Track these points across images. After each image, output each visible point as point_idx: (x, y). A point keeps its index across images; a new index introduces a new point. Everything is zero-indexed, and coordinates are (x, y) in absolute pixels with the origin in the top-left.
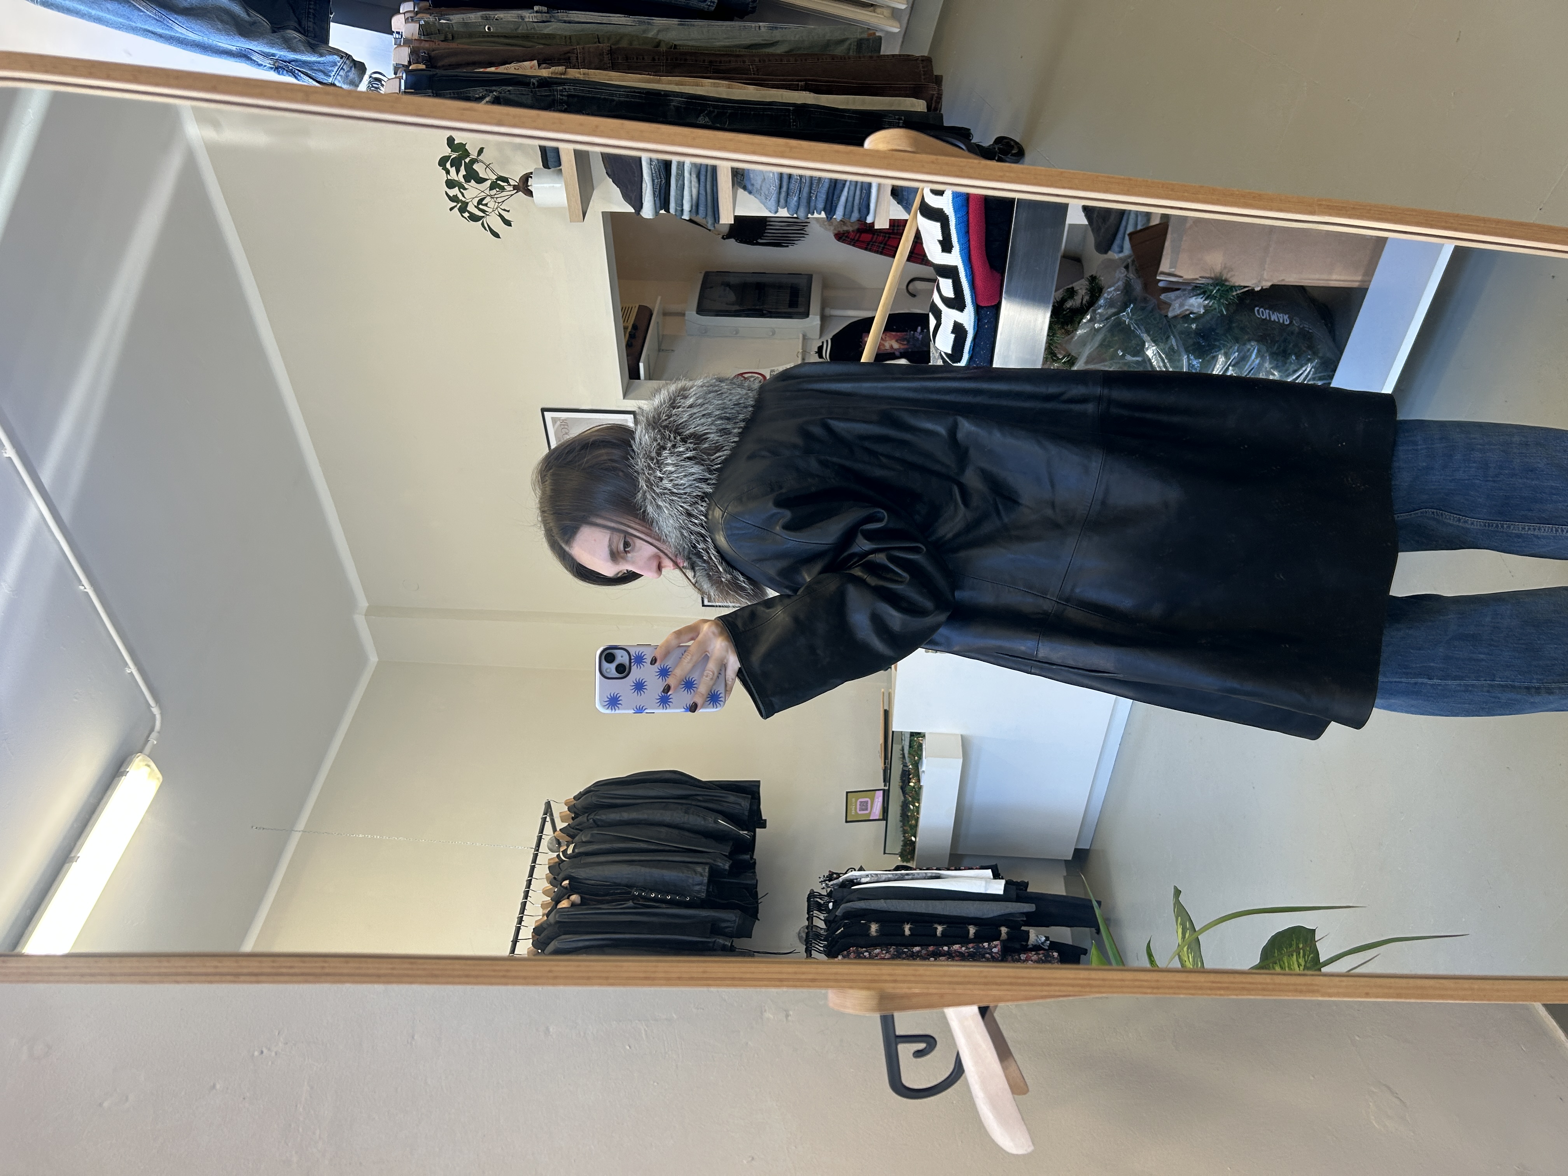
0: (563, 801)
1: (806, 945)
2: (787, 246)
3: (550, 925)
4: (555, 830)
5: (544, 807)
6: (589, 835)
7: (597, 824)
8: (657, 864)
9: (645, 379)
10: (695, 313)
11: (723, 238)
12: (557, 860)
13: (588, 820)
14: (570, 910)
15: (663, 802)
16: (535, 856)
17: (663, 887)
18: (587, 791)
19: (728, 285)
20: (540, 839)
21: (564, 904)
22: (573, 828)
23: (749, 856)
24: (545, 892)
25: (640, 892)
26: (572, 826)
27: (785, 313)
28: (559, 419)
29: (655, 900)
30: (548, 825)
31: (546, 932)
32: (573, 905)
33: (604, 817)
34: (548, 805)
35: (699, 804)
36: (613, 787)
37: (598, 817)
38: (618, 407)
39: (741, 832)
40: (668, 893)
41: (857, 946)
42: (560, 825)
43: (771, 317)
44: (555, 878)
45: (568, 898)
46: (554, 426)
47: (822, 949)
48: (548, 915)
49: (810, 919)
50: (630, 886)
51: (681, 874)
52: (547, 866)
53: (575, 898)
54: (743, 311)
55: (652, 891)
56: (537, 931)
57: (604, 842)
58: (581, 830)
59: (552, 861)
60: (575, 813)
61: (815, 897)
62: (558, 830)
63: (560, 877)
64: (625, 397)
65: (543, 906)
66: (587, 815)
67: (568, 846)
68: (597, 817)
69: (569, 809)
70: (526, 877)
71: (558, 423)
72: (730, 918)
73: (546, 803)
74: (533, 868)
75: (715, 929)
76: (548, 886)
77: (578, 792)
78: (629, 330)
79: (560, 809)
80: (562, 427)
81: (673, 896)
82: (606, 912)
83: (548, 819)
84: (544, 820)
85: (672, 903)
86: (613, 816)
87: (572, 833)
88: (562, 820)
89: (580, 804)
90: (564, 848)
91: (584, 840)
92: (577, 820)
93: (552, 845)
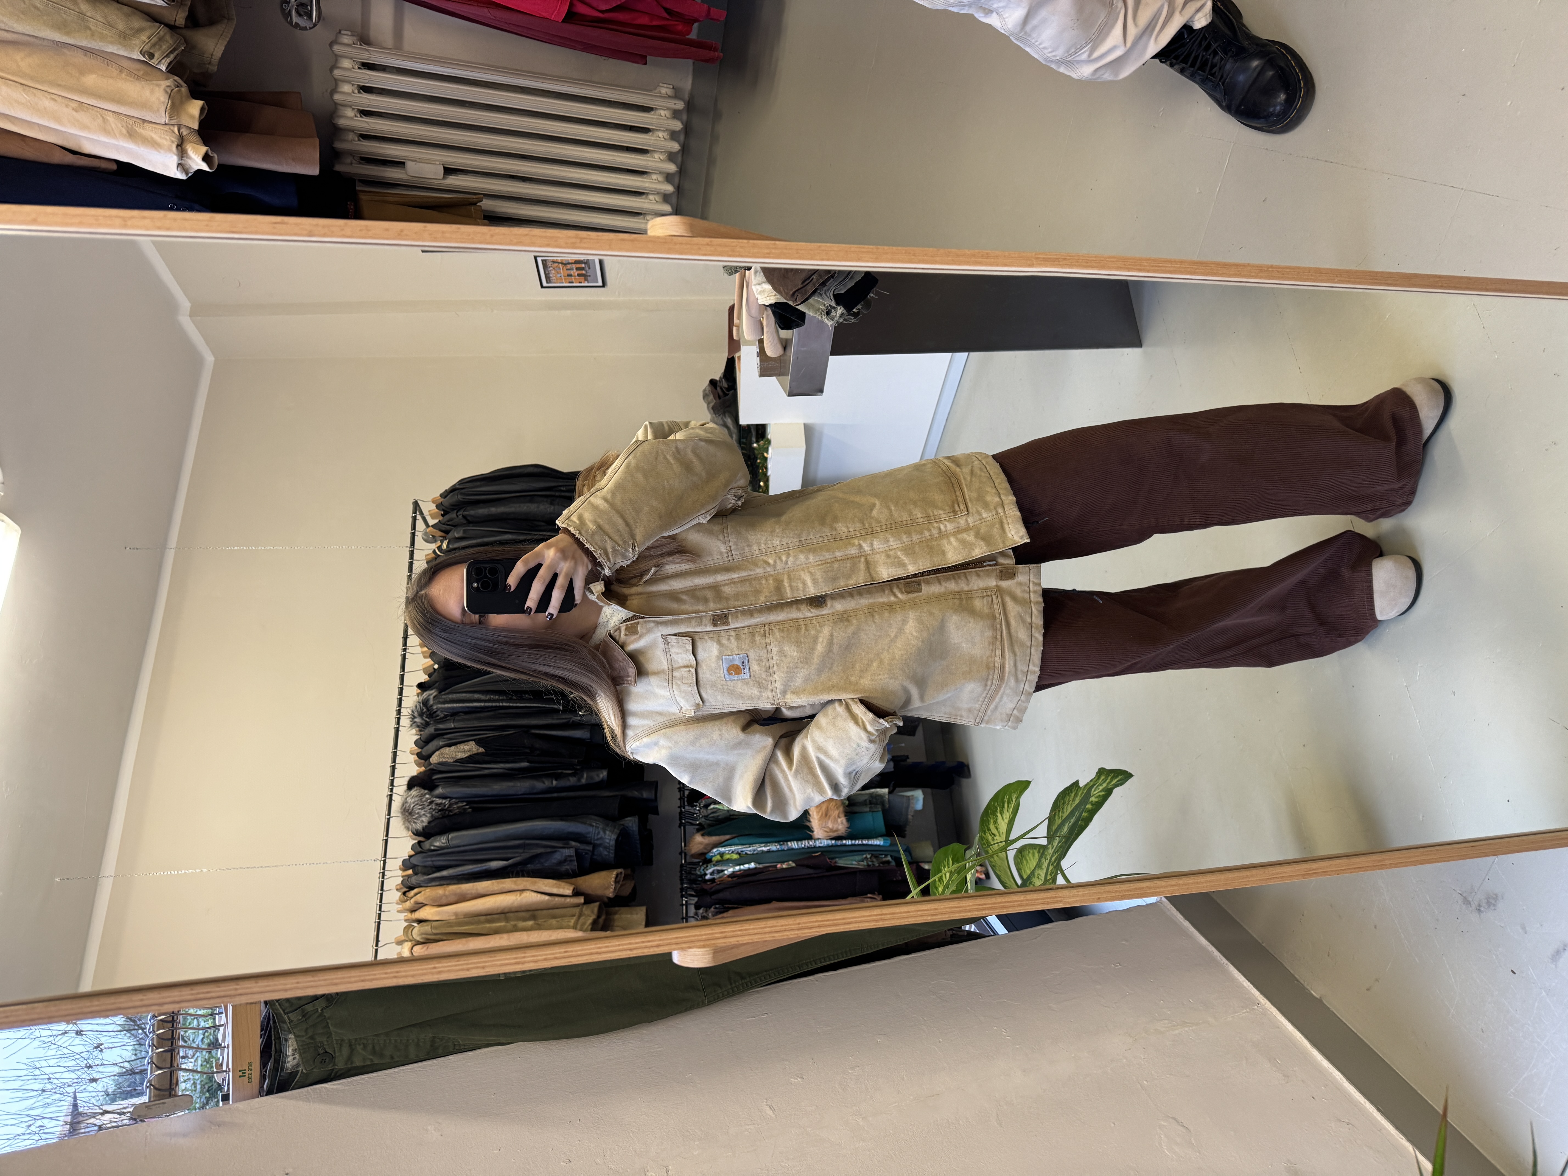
0: (431, 499)
4: (427, 526)
5: (412, 506)
6: (462, 531)
7: (469, 521)
12: (433, 555)
13: (457, 516)
15: (528, 496)
16: (412, 554)
18: (453, 490)
20: (413, 535)
22: (444, 524)
26: (443, 522)
30: (420, 522)
33: (472, 512)
35: (563, 494)
36: (478, 483)
37: (467, 513)
42: (432, 522)
57: (477, 536)
59: (429, 557)
60: (443, 510)
62: (430, 526)
66: (455, 511)
68: (465, 513)
69: (437, 507)
73: (414, 502)
77: (444, 490)
79: (429, 508)
83: (419, 517)
84: (414, 519)
86: (482, 511)
87: (444, 528)
88: (433, 518)
89: (447, 502)
90: (439, 543)
91: (457, 536)
92: (447, 517)
93: (426, 541)
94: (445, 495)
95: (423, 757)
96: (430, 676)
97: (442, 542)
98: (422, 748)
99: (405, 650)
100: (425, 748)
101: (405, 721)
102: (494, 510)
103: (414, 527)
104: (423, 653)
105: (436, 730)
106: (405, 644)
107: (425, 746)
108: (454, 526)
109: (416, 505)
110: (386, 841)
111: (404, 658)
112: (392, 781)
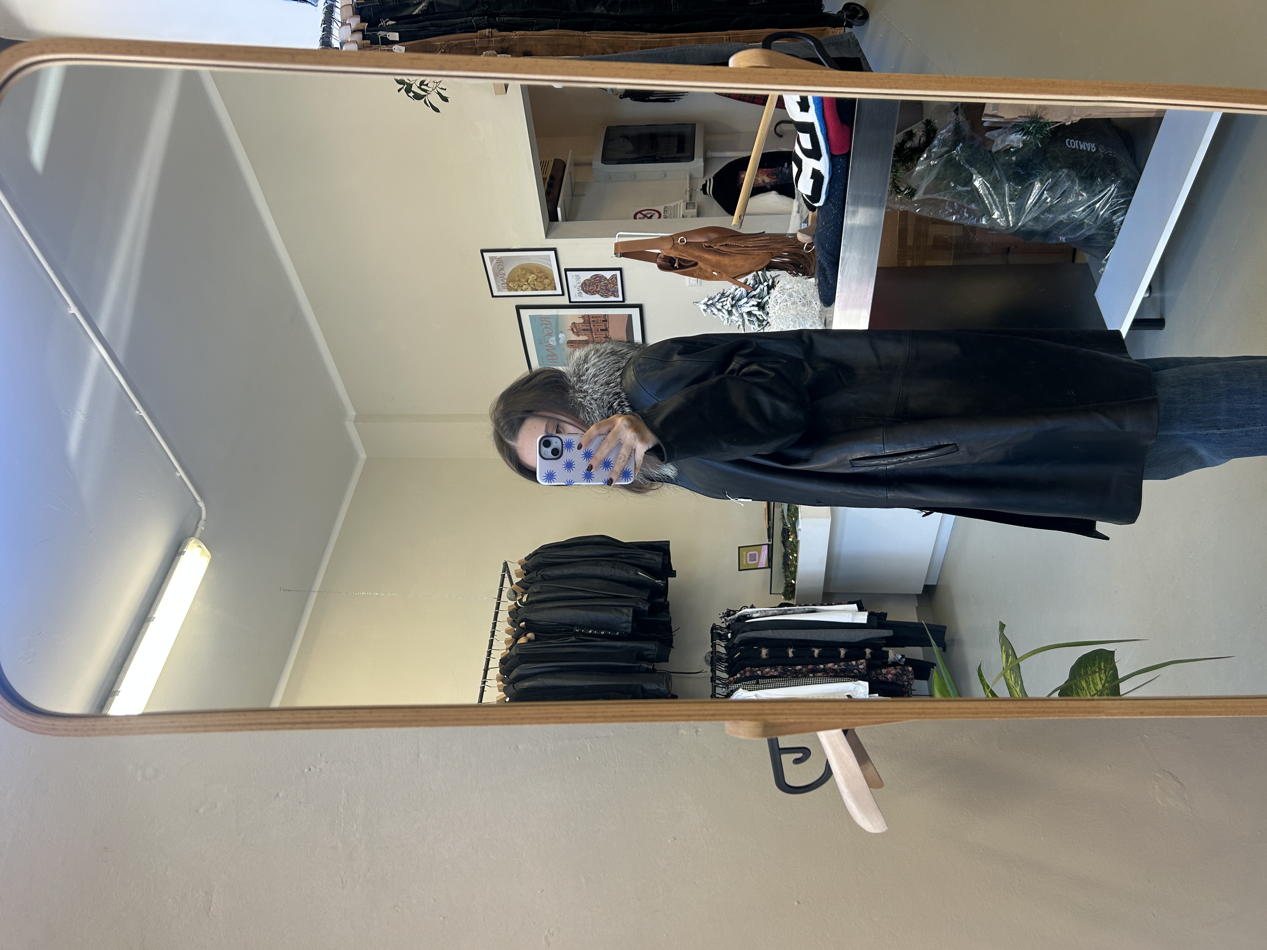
0: (517, 562)
1: (711, 666)
2: (674, 101)
3: (512, 657)
4: (512, 583)
5: (502, 567)
6: (539, 587)
7: (544, 579)
8: (593, 608)
9: (563, 221)
10: (600, 162)
11: (620, 97)
12: (515, 607)
13: (537, 576)
14: (527, 645)
15: (595, 560)
16: (498, 605)
17: (597, 625)
18: (535, 553)
19: (627, 137)
20: (501, 591)
21: (522, 640)
22: (526, 582)
23: (663, 600)
24: (507, 632)
25: (581, 629)
26: (525, 580)
27: (675, 158)
28: (495, 258)
29: (590, 635)
30: (507, 580)
31: (509, 662)
32: (529, 641)
33: (549, 573)
34: (506, 565)
35: (623, 560)
36: (555, 549)
37: (545, 573)
38: (542, 245)
39: (657, 581)
40: (602, 630)
41: (752, 666)
42: (516, 580)
43: (663, 162)
44: (514, 621)
45: (525, 636)
46: (491, 264)
47: (724, 669)
48: (510, 649)
49: (714, 646)
50: (572, 625)
51: (611, 615)
52: (508, 612)
53: (530, 635)
54: (640, 158)
55: (589, 628)
56: (503, 661)
57: (550, 592)
58: (532, 584)
59: (511, 608)
60: (527, 570)
61: (716, 629)
62: (514, 583)
63: (518, 620)
64: (546, 237)
65: (506, 642)
66: (536, 571)
67: (523, 596)
68: (543, 573)
69: (522, 567)
70: (492, 621)
71: (495, 261)
72: (651, 647)
73: (504, 563)
74: (496, 614)
75: (641, 657)
76: (508, 626)
77: (529, 554)
78: (547, 180)
79: (515, 567)
80: (498, 264)
81: (606, 632)
82: (555, 645)
83: (506, 575)
84: (503, 577)
85: (606, 637)
86: (556, 572)
87: (525, 585)
88: (517, 576)
89: (530, 564)
90: (520, 598)
91: (535, 591)
92: (528, 576)
93: (510, 596)
94: (527, 558)
99: (484, 683)
103: (502, 585)
106: (485, 677)
109: (505, 568)
111: (483, 689)
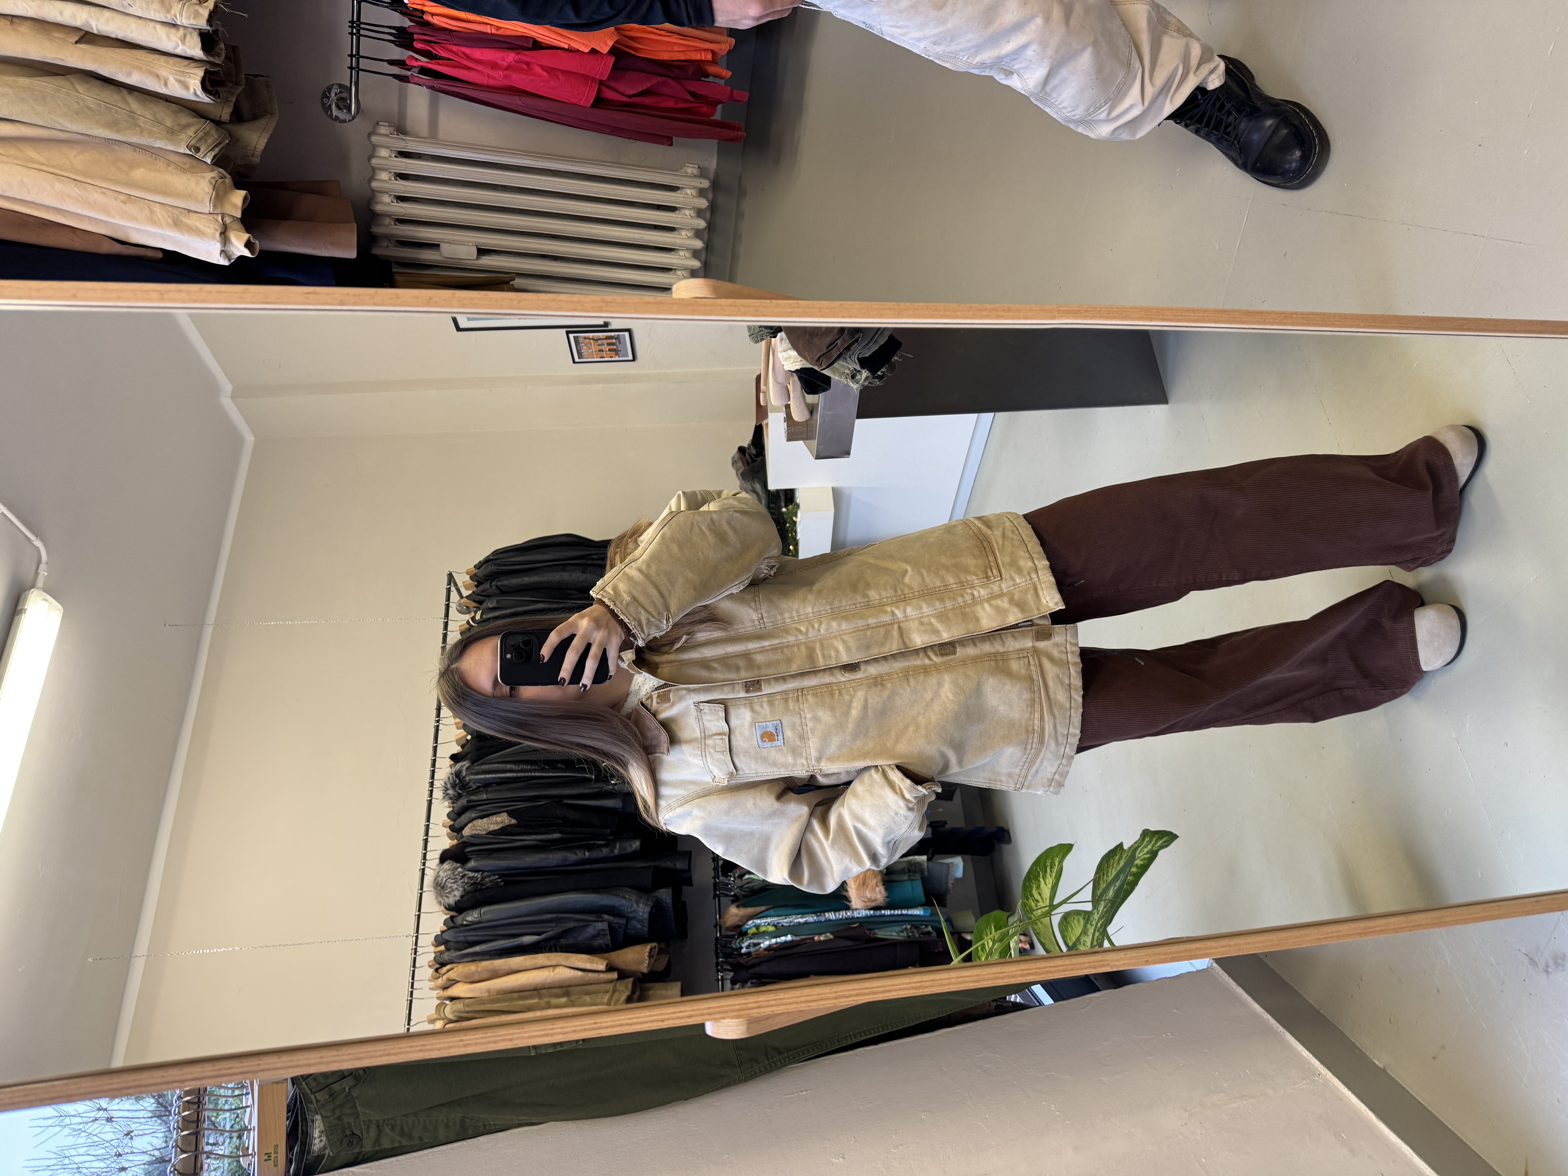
0: (465, 571)
4: (461, 597)
5: (446, 578)
6: (495, 602)
7: (502, 591)
12: (467, 626)
13: (491, 586)
15: (561, 565)
16: (445, 625)
18: (487, 561)
20: (448, 607)
22: (478, 595)
26: (477, 593)
30: (454, 594)
33: (505, 583)
34: (451, 575)
36: (511, 554)
42: (466, 593)
57: (510, 606)
59: (462, 628)
60: (477, 581)
62: (464, 597)
66: (489, 582)
68: (499, 583)
69: (471, 578)
73: (449, 574)
77: (478, 561)
79: (463, 579)
83: (453, 589)
84: (449, 590)
86: (515, 581)
87: (478, 599)
88: (467, 588)
89: (481, 573)
90: (473, 614)
91: (490, 606)
92: (481, 588)
93: (460, 612)
94: (478, 566)
95: (456, 830)
96: (463, 747)
97: (475, 612)
98: (454, 820)
99: (438, 721)
100: (458, 821)
101: (438, 794)
102: (527, 580)
103: (448, 599)
104: (456, 723)
105: (468, 802)
106: (438, 715)
107: (458, 818)
108: (488, 596)
109: (451, 578)
110: (419, 916)
111: (437, 729)
112: (425, 855)
